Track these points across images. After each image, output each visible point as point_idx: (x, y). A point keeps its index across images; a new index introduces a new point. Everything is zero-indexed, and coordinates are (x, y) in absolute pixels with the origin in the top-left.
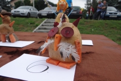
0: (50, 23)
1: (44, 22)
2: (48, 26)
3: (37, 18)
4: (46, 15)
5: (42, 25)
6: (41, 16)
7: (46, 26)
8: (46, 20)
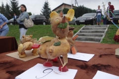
0: (88, 29)
1: (82, 29)
2: (86, 32)
3: (74, 25)
4: (84, 21)
5: (80, 32)
6: (78, 23)
7: (84, 32)
8: (84, 26)
